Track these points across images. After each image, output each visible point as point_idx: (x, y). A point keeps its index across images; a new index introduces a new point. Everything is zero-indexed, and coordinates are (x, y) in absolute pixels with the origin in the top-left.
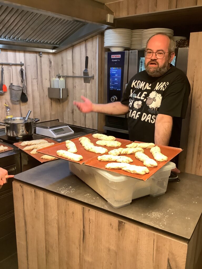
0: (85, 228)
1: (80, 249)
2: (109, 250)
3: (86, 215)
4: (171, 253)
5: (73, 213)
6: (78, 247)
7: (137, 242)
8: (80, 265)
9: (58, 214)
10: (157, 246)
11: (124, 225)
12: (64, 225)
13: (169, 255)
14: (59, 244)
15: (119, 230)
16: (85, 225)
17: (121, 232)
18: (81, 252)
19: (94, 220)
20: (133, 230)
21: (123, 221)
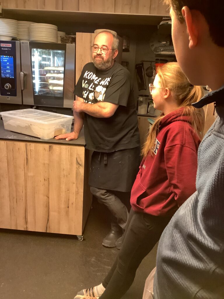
0: (28, 155)
1: (25, 170)
2: (44, 164)
3: (28, 148)
4: (78, 154)
5: (19, 149)
6: (23, 169)
7: (60, 154)
8: (25, 180)
9: (7, 152)
10: (70, 153)
11: (52, 147)
12: (12, 158)
13: (76, 156)
14: (8, 172)
15: (50, 151)
16: (28, 154)
17: (51, 152)
18: (26, 171)
19: (34, 150)
20: (58, 149)
21: (51, 145)
